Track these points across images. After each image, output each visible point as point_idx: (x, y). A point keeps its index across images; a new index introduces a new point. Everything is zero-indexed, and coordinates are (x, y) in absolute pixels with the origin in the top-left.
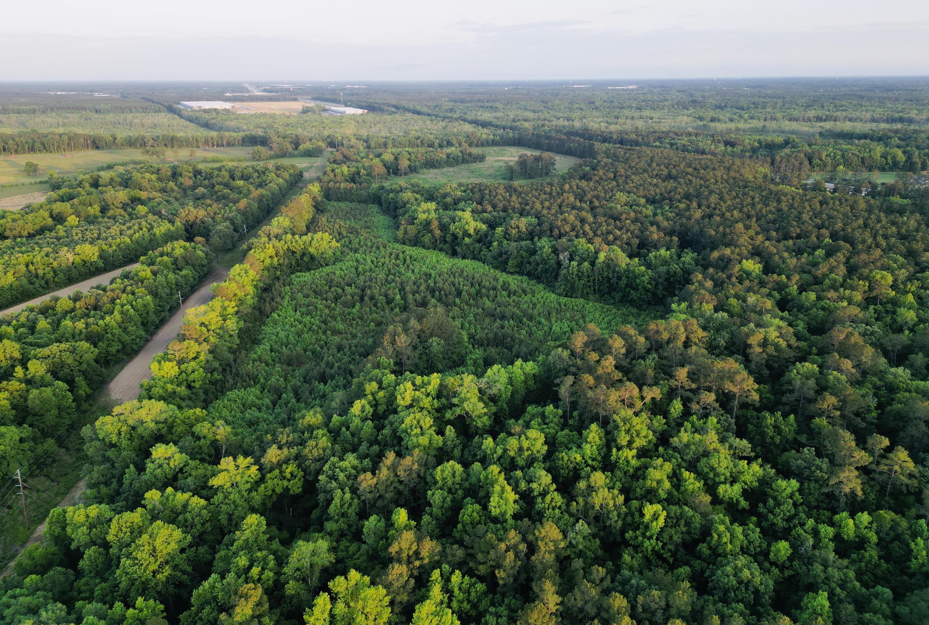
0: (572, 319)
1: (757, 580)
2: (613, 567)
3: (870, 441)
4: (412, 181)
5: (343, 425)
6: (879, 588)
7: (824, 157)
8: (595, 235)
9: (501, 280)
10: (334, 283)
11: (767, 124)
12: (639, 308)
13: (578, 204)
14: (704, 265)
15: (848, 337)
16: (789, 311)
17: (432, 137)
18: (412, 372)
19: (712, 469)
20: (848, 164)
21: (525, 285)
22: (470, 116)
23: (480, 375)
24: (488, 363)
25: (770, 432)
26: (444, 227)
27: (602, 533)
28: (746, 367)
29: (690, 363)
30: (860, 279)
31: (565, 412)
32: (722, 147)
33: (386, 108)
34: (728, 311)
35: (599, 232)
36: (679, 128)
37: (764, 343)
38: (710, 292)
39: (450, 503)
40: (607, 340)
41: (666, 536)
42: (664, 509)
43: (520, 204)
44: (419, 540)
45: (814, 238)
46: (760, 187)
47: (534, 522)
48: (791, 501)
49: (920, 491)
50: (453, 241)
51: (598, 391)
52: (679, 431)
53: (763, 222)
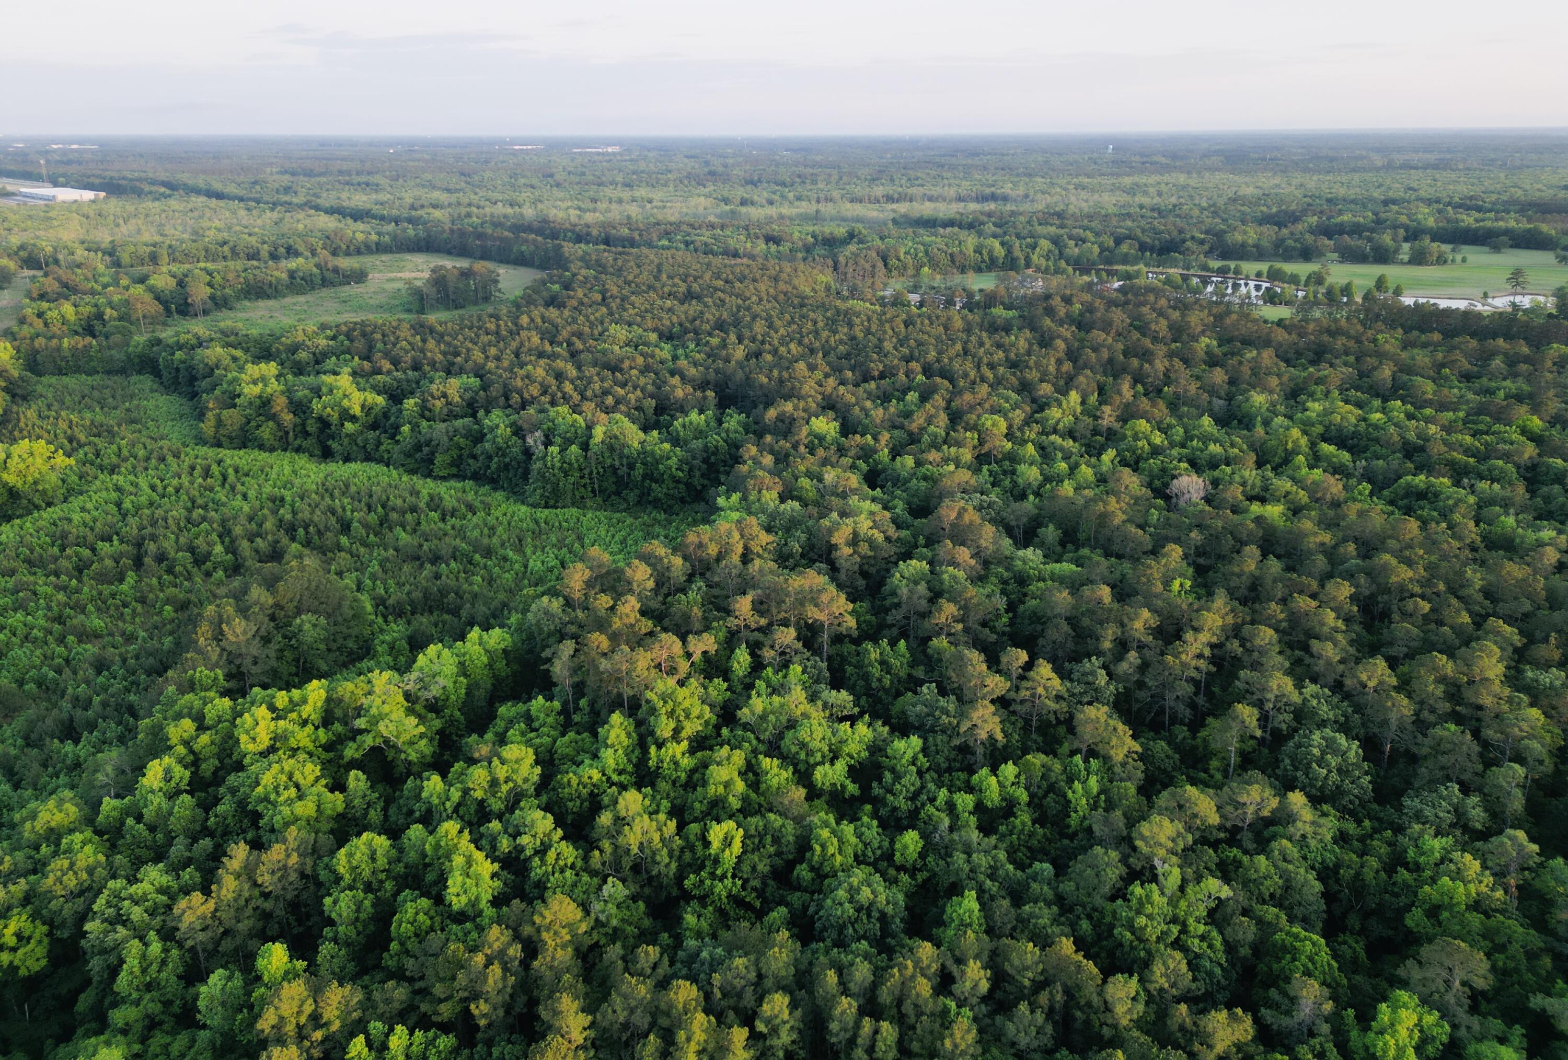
0: (561, 544)
1: (882, 898)
2: (670, 941)
3: (1004, 659)
4: (222, 325)
5: (128, 815)
6: (1037, 865)
7: (902, 257)
8: (584, 398)
9: (425, 492)
10: (71, 538)
11: (822, 207)
12: (669, 510)
13: (548, 348)
14: (757, 431)
15: (960, 515)
16: (882, 487)
17: (253, 240)
18: (265, 687)
19: (803, 745)
20: (934, 265)
21: (470, 497)
22: (328, 200)
23: (402, 669)
24: (417, 644)
25: (876, 671)
26: (299, 408)
27: (647, 890)
28: (833, 579)
29: (754, 587)
30: (966, 430)
31: (565, 704)
32: (762, 246)
33: (147, 188)
34: (799, 499)
35: (589, 393)
36: (695, 215)
37: (855, 541)
38: (770, 472)
39: (370, 910)
40: (622, 571)
41: (746, 868)
42: (739, 825)
43: (444, 354)
44: (317, 992)
45: (902, 377)
46: (823, 305)
47: (530, 902)
48: (914, 769)
49: (1071, 717)
50: (321, 431)
51: (617, 657)
52: (749, 697)
53: (832, 357)
